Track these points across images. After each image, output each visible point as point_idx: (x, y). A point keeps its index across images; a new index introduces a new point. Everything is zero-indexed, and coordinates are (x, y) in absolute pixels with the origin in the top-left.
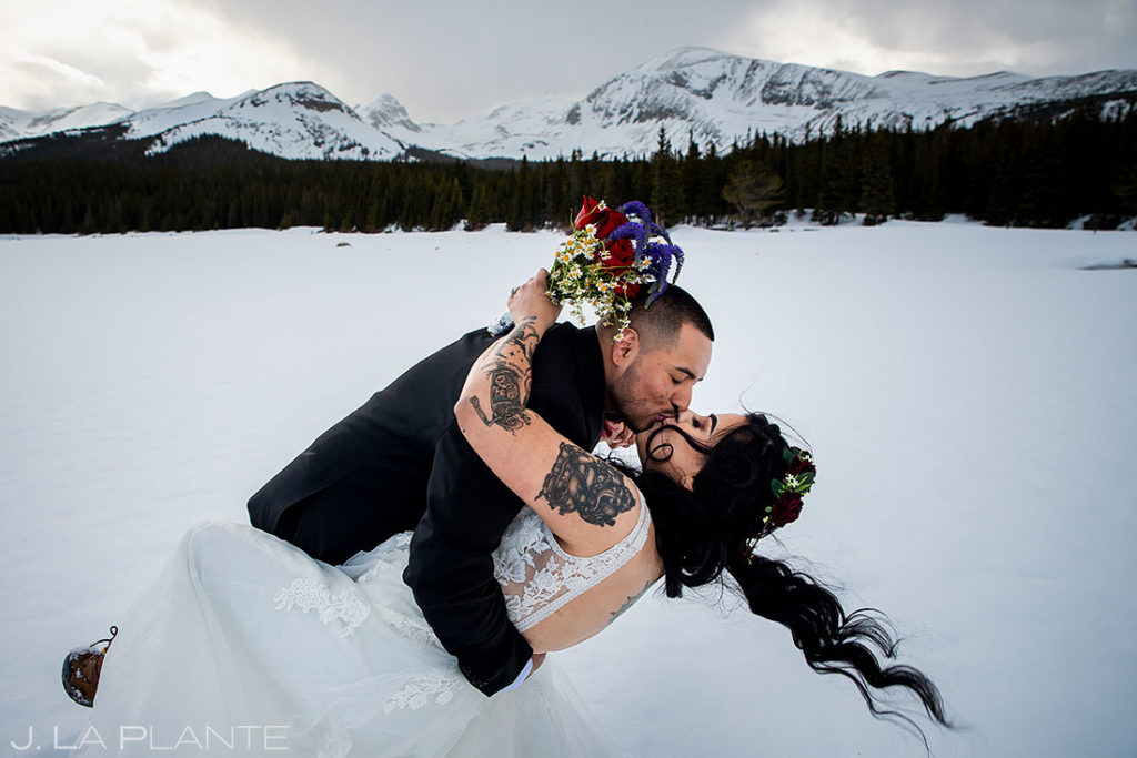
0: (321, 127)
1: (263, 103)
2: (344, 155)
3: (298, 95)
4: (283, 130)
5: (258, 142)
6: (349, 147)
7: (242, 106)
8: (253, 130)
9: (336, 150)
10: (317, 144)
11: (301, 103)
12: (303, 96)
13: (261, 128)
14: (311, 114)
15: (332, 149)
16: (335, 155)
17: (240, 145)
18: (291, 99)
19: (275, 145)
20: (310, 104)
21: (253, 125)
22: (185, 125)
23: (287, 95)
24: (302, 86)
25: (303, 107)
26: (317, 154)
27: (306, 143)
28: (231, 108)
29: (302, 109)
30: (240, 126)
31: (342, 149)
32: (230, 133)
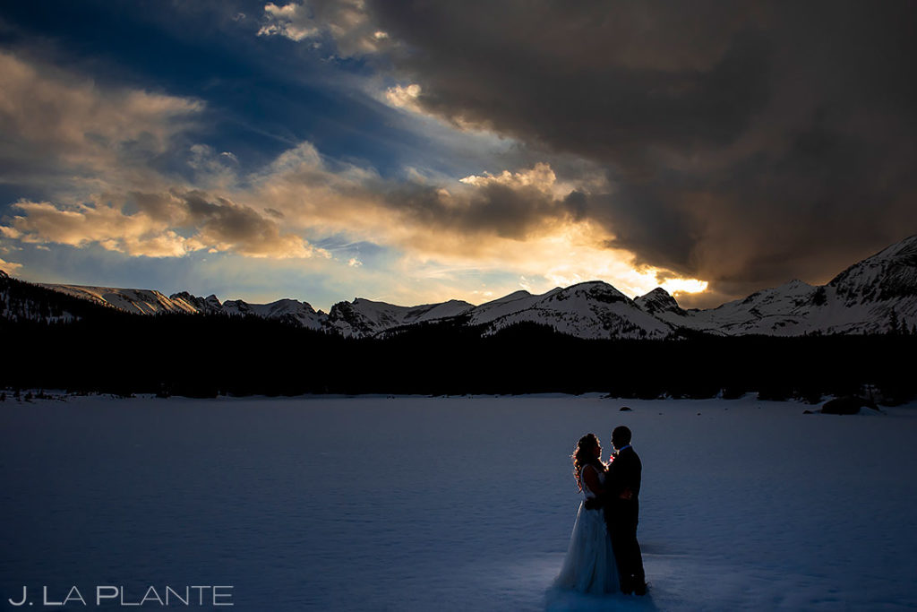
0: (608, 314)
1: (566, 298)
2: (626, 336)
3: (591, 291)
4: (580, 317)
5: (561, 327)
6: (630, 330)
7: (550, 300)
8: (558, 318)
9: (620, 332)
10: (606, 328)
11: (594, 297)
12: (595, 292)
13: (564, 317)
14: (600, 304)
15: (617, 332)
16: (620, 335)
17: (549, 328)
18: (586, 294)
19: (574, 329)
20: (600, 298)
21: (558, 314)
22: (509, 315)
23: (583, 291)
24: (595, 285)
25: (595, 300)
26: (606, 335)
27: (597, 327)
28: (543, 302)
29: (594, 302)
30: (549, 315)
31: (624, 331)
32: (542, 321)
